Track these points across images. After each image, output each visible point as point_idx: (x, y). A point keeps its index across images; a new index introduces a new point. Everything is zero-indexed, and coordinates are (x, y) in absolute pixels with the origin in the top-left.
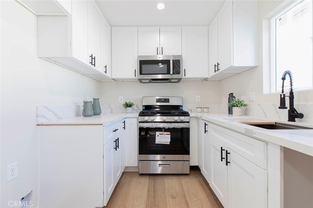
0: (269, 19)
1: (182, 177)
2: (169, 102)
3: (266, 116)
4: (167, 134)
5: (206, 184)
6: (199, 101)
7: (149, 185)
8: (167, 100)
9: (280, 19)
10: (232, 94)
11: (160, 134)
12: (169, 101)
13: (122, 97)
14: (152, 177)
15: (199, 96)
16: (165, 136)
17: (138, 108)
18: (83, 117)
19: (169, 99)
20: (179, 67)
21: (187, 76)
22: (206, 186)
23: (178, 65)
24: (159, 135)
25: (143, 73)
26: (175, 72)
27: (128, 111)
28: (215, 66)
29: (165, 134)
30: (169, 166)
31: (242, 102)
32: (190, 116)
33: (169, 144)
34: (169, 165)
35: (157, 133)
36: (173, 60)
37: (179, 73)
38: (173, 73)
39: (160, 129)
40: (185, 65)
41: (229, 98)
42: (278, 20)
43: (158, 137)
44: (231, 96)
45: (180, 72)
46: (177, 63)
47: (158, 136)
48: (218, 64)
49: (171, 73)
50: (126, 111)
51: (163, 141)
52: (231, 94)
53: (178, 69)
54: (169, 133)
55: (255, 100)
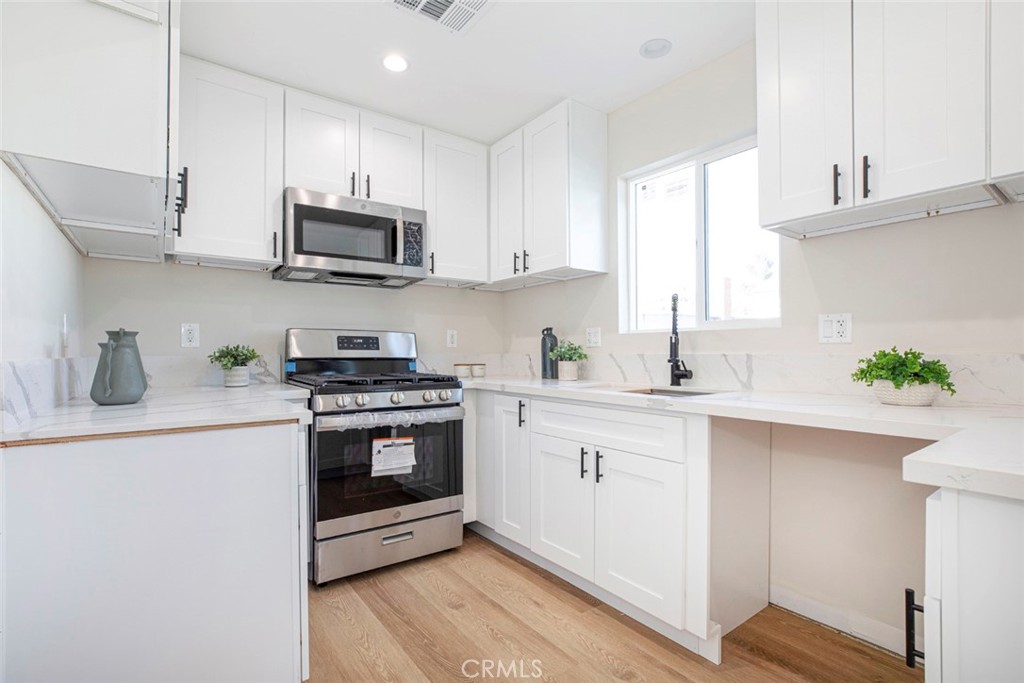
0: (627, 180)
1: (445, 560)
2: (378, 348)
3: (625, 380)
4: (406, 444)
5: (510, 557)
6: (455, 345)
7: (370, 605)
8: (371, 342)
9: (644, 188)
10: (551, 329)
11: (384, 446)
12: (377, 343)
13: (196, 327)
14: (362, 584)
15: (455, 332)
16: (400, 449)
17: (263, 370)
18: (94, 406)
19: (377, 338)
20: (419, 243)
21: (438, 273)
22: (512, 562)
23: (416, 238)
24: (382, 449)
25: (305, 249)
26: (410, 259)
27: (236, 379)
28: (516, 257)
29: (399, 445)
30: (410, 537)
31: (580, 351)
32: (463, 387)
33: (410, 471)
34: (411, 533)
35: (377, 444)
36: (404, 223)
37: (418, 263)
38: (405, 263)
39: (383, 432)
40: (433, 242)
41: (544, 339)
42: (640, 187)
43: (379, 455)
44: (548, 333)
45: (421, 259)
46: (416, 233)
47: (379, 452)
48: (525, 255)
49: (398, 261)
50: (225, 382)
51: (394, 467)
52: (547, 329)
53: (417, 252)
54: (411, 440)
55: (600, 344)
